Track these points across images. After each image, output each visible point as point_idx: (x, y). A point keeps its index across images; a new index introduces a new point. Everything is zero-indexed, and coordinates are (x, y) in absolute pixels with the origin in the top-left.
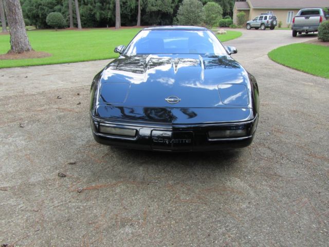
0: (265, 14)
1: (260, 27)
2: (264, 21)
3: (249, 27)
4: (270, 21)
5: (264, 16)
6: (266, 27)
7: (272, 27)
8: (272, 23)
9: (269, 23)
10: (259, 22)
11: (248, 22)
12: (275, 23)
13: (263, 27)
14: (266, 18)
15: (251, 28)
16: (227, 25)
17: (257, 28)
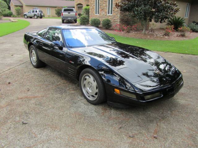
0: (35, 9)
1: (34, 17)
2: (35, 13)
3: (26, 17)
4: (40, 13)
5: (35, 10)
6: (38, 17)
7: (41, 17)
8: (41, 15)
9: (39, 14)
10: (32, 14)
11: (25, 14)
12: (42, 15)
13: (36, 17)
14: (36, 12)
15: (28, 17)
16: (8, 15)
17: (31, 18)
